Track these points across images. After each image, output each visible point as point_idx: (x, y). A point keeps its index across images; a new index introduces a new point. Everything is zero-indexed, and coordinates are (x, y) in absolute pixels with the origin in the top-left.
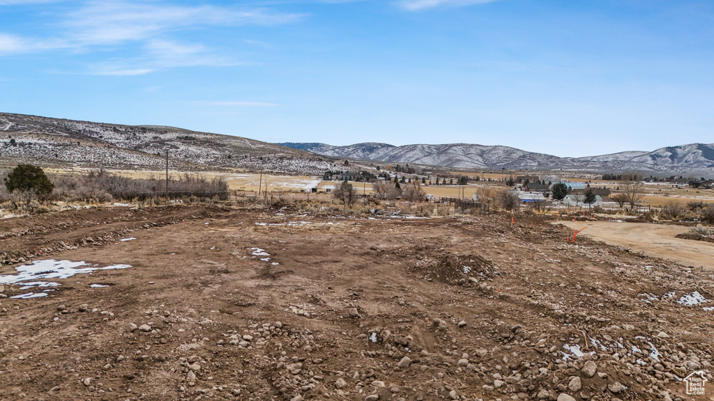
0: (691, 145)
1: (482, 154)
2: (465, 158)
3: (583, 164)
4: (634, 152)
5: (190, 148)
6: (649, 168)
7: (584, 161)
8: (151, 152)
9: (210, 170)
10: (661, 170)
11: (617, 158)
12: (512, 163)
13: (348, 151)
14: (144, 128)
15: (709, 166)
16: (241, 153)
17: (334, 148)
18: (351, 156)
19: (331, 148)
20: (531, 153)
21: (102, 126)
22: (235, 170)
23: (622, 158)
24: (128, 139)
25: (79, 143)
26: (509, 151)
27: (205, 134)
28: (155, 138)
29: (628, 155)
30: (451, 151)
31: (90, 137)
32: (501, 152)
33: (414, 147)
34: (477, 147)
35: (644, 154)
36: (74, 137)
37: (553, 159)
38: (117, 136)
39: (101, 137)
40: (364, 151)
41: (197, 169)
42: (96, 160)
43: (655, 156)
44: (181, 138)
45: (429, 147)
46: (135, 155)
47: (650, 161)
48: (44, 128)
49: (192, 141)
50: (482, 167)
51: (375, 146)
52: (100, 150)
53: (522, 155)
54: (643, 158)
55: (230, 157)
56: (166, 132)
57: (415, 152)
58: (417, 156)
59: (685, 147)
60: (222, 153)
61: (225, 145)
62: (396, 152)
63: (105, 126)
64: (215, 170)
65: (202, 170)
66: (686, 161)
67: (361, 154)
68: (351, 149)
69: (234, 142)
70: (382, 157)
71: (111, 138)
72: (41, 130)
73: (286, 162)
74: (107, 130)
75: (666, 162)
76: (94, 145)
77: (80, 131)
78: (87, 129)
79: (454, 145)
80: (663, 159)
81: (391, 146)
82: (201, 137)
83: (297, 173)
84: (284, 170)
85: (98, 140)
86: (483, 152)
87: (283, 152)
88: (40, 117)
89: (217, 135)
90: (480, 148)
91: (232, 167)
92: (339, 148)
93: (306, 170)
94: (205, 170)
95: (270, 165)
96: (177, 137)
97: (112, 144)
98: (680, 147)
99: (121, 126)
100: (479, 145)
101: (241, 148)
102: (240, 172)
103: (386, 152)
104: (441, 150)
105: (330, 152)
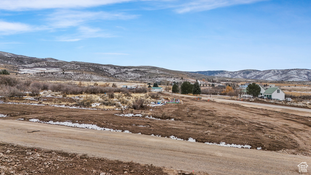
2: (296, 76)
13: (236, 74)
17: (229, 73)
30: (290, 73)
33: (270, 71)
34: (305, 70)
40: (244, 73)
45: (278, 71)
51: (250, 71)
57: (270, 73)
62: (260, 74)
67: (242, 75)
68: (238, 73)
70: (253, 76)
79: (293, 70)
81: (257, 71)
86: (308, 73)
90: (307, 71)
92: (232, 72)
100: (307, 69)
103: (255, 74)
104: (284, 72)
105: (227, 74)
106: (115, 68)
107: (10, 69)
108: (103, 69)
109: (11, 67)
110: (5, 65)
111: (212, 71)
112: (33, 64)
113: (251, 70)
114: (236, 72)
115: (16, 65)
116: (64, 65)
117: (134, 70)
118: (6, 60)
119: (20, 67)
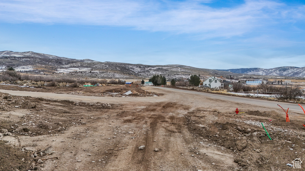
17: (263, 70)
40: (280, 70)
51: (287, 68)
62: (298, 71)
67: (278, 72)
68: (273, 70)
70: (290, 73)
81: (296, 68)
92: (266, 70)
103: (293, 71)
105: (261, 72)
106: (140, 67)
107: (49, 69)
108: (129, 68)
109: (51, 67)
110: (46, 66)
112: (69, 64)
113: (289, 67)
114: (272, 69)
115: (55, 66)
116: (95, 65)
117: (157, 69)
118: (47, 62)
119: (58, 67)
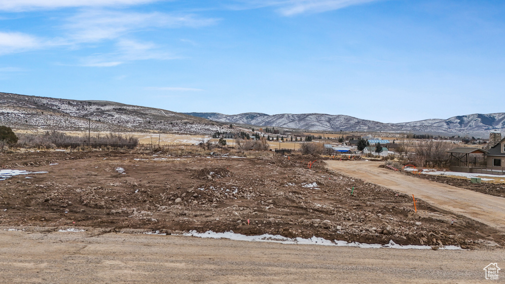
0: (473, 115)
1: (329, 120)
2: (318, 124)
3: (399, 128)
4: (435, 119)
5: (122, 116)
6: (444, 130)
7: (400, 126)
8: (94, 119)
9: (135, 131)
10: (452, 132)
11: (423, 123)
12: (350, 127)
13: (236, 119)
14: (90, 103)
15: (486, 129)
16: (158, 120)
17: (227, 116)
18: (238, 122)
19: (224, 116)
20: (363, 120)
21: (60, 101)
22: (152, 131)
23: (426, 124)
24: (78, 110)
25: (42, 112)
26: (348, 119)
27: (133, 106)
28: (98, 109)
29: (430, 122)
30: (308, 119)
31: (51, 109)
32: (342, 119)
33: (282, 116)
34: (326, 116)
35: (441, 121)
36: (39, 109)
37: (378, 124)
38: (71, 108)
39: (59, 108)
40: (247, 118)
41: (125, 131)
42: (54, 125)
43: (448, 122)
44: (115, 109)
45: (293, 115)
46: (82, 121)
47: (445, 126)
48: (19, 102)
49: (124, 111)
50: (329, 130)
51: (255, 115)
52: (58, 117)
53: (357, 121)
54: (441, 124)
55: (149, 122)
56: (105, 105)
57: (283, 119)
58: (284, 122)
59: (469, 116)
60: (145, 120)
61: (147, 114)
62: (270, 119)
63: (62, 101)
64: (138, 131)
65: (129, 131)
66: (470, 126)
67: (245, 121)
68: (238, 117)
69: (153, 112)
70: (260, 123)
71: (66, 109)
72: (16, 104)
73: (189, 126)
74: (63, 104)
75: (456, 126)
76: (53, 114)
77: (44, 104)
78: (49, 103)
79: (310, 115)
80: (454, 125)
81: (267, 115)
82: (131, 108)
83: (196, 133)
84: (187, 131)
85: (57, 111)
86: (330, 119)
87: (188, 119)
88: (16, 94)
89: (141, 107)
90: (328, 116)
91: (151, 129)
92: (230, 116)
93: (202, 132)
94: (131, 131)
95: (178, 128)
96: (114, 109)
97: (66, 113)
98: (466, 116)
99: (73, 101)
100: (327, 115)
101: (158, 116)
102: (155, 133)
103: (263, 119)
104: (301, 118)
105: (223, 119)
111: (199, 112)
113: (256, 113)
